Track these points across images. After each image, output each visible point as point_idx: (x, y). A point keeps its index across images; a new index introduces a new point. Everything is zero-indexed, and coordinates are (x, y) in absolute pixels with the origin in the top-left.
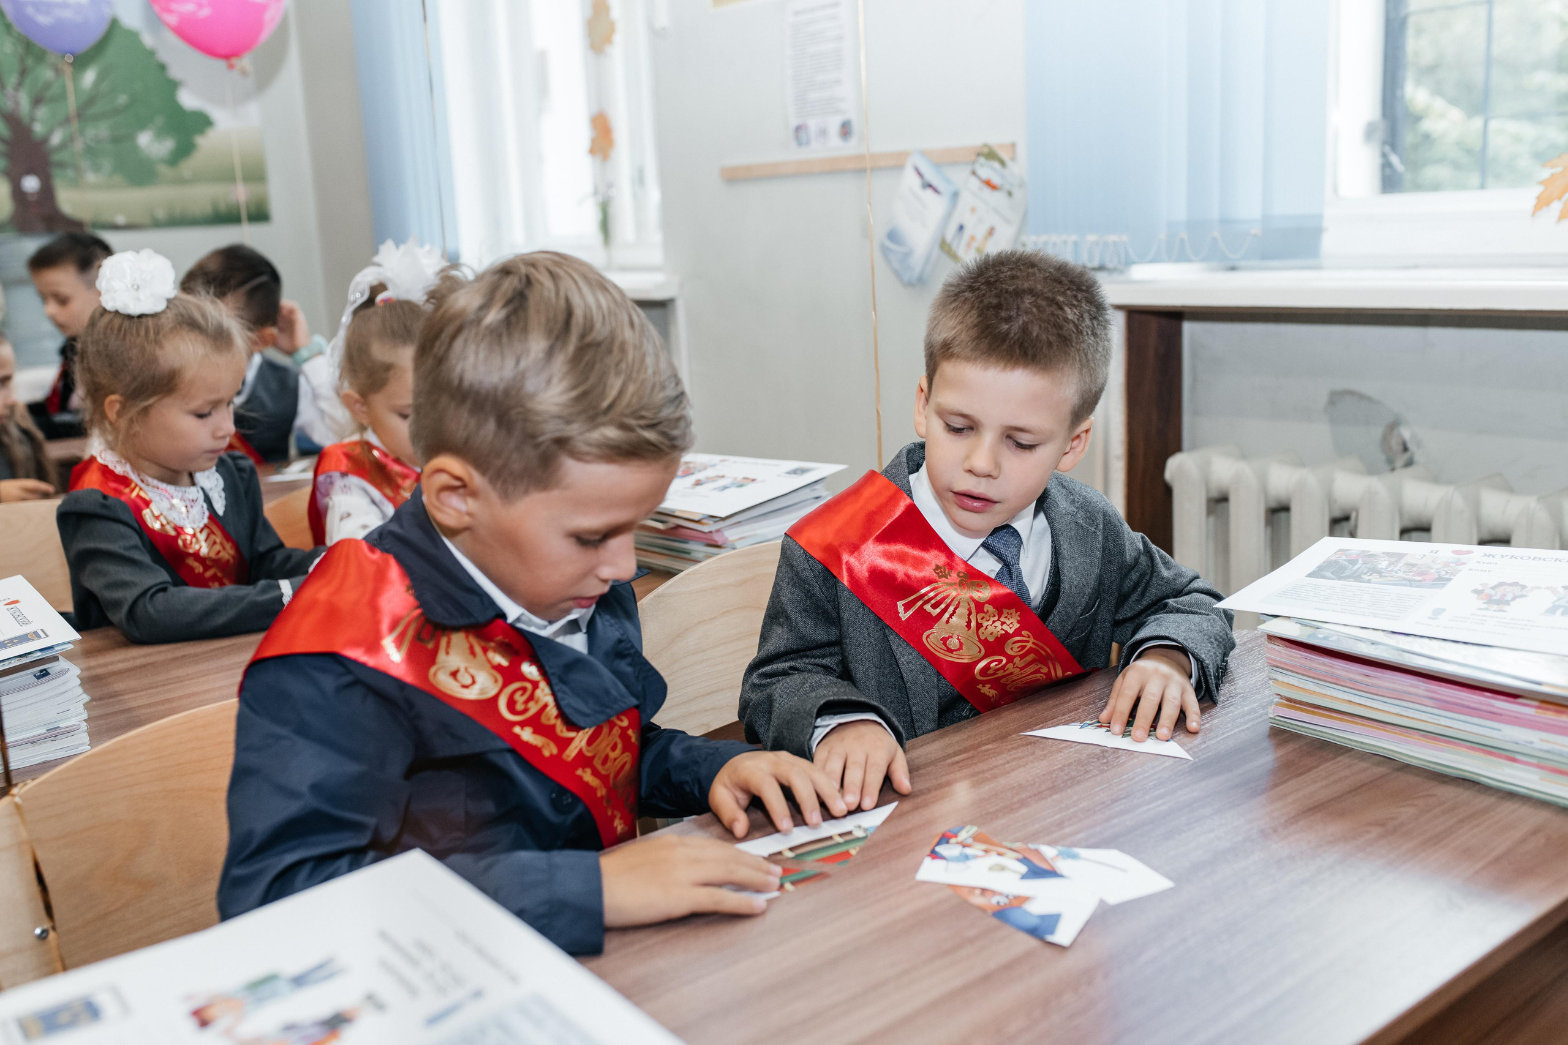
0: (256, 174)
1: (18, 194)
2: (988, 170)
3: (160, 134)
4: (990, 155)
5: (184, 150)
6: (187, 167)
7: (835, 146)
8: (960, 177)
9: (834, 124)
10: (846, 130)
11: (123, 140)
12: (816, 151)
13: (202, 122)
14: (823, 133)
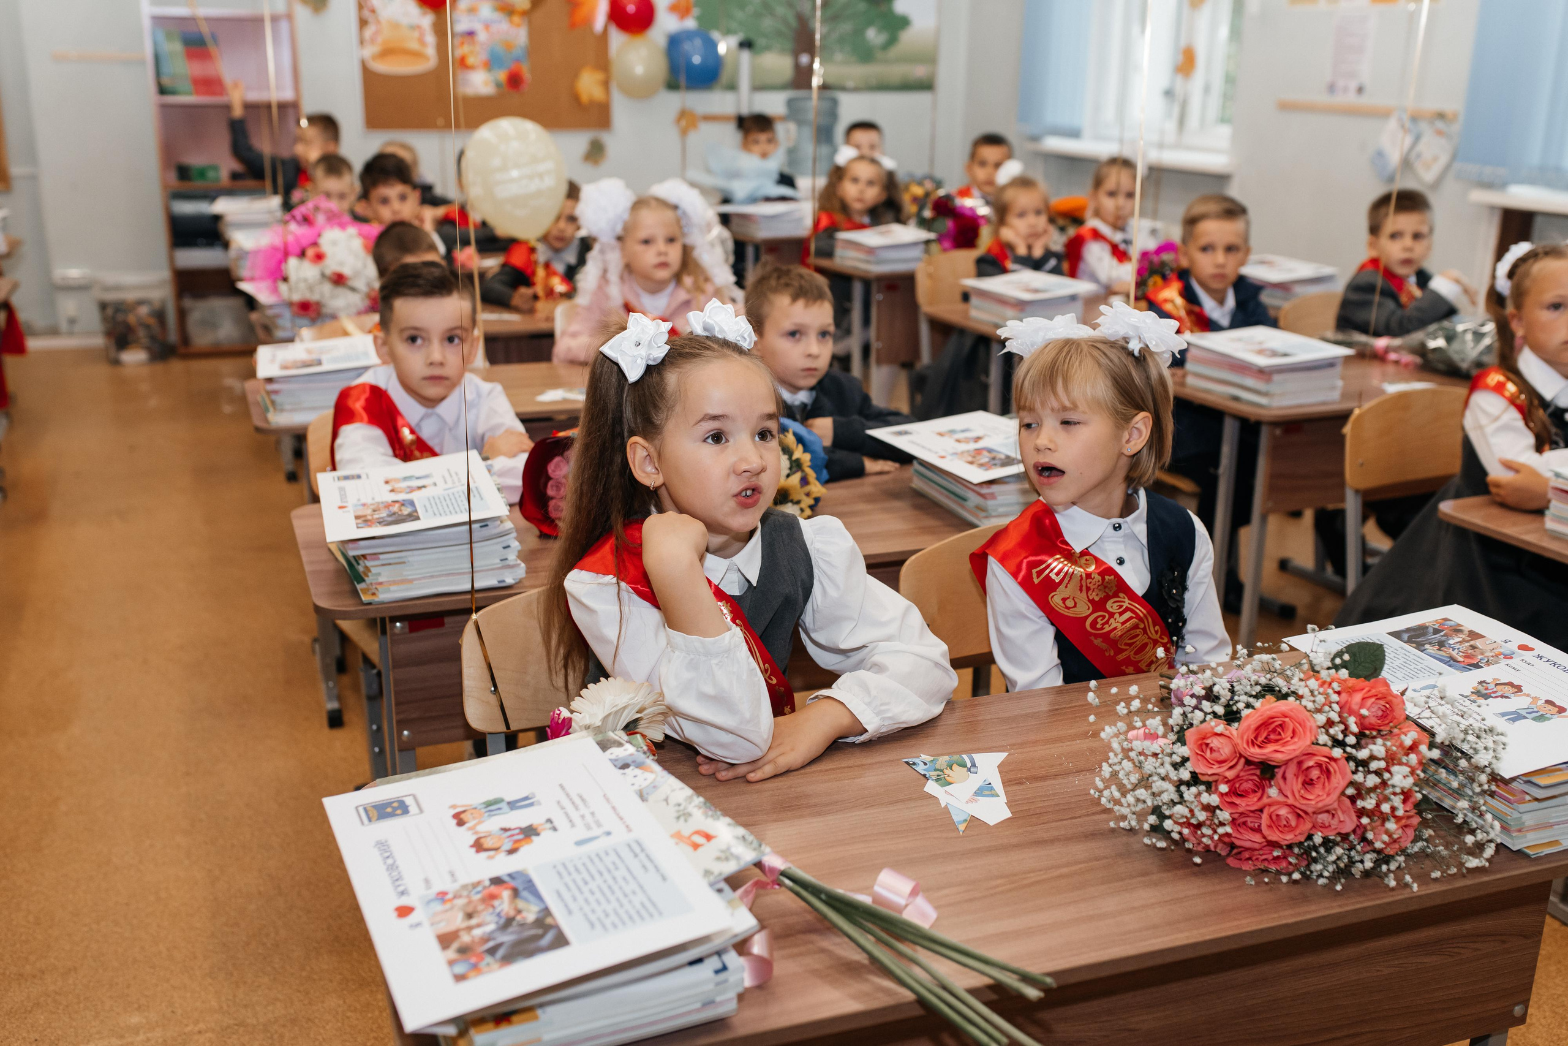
0: (931, 58)
1: (797, 66)
2: (1440, 125)
3: (881, 29)
4: (1441, 116)
5: (892, 41)
6: (894, 52)
7: (1351, 98)
8: (1424, 126)
9: (1353, 85)
10: (1360, 90)
11: (859, 32)
12: (1339, 99)
13: (903, 22)
14: (1346, 90)
